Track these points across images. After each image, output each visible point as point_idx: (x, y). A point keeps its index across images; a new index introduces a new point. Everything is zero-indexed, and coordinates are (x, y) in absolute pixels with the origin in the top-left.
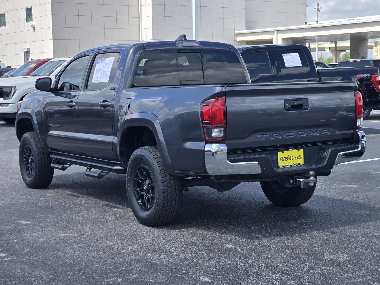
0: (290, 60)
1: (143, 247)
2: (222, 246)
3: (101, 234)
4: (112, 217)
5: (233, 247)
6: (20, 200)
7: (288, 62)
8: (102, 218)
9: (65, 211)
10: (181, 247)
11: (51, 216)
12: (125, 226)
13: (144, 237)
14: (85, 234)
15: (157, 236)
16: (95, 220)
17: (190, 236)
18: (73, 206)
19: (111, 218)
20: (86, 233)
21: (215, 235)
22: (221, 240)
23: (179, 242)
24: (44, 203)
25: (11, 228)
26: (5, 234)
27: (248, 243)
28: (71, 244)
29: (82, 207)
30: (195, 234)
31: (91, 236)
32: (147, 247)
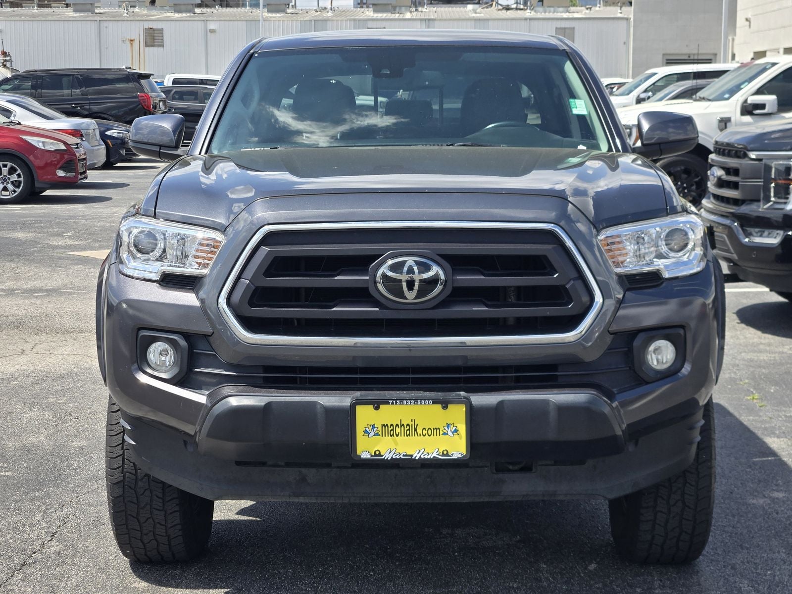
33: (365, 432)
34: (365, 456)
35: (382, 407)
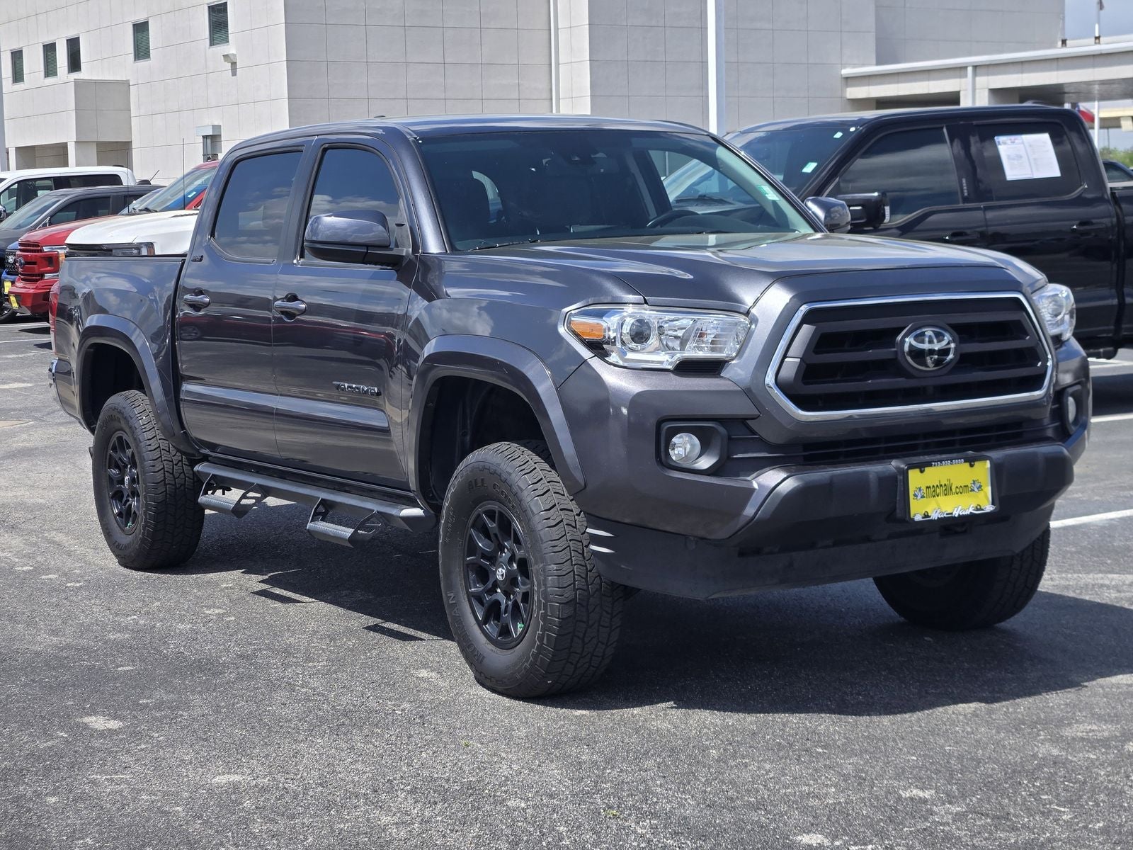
0: (1021, 157)
1: (498, 840)
2: (787, 839)
3: (357, 778)
4: (404, 705)
5: (826, 842)
6: (109, 631)
7: (1016, 162)
8: (370, 711)
9: (251, 677)
10: (635, 840)
11: (197, 699)
12: (446, 743)
13: (506, 792)
14: (299, 776)
15: (554, 789)
16: (346, 716)
17: (671, 789)
18: (280, 660)
19: (402, 710)
20: (305, 774)
21: (760, 786)
22: (783, 808)
23: (630, 815)
24: (185, 646)
25: (50, 748)
26: (24, 772)
27: (883, 827)
28: (244, 818)
29: (310, 664)
30: (689, 784)
31: (321, 784)
32: (511, 838)
33: (915, 495)
34: (918, 518)
35: (927, 469)
